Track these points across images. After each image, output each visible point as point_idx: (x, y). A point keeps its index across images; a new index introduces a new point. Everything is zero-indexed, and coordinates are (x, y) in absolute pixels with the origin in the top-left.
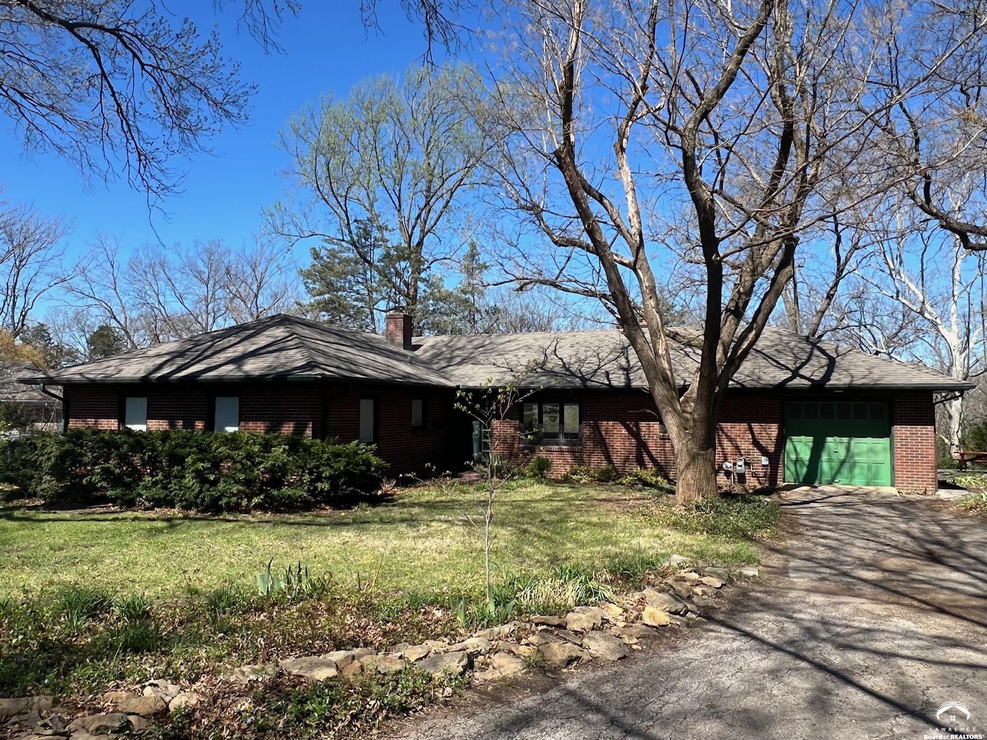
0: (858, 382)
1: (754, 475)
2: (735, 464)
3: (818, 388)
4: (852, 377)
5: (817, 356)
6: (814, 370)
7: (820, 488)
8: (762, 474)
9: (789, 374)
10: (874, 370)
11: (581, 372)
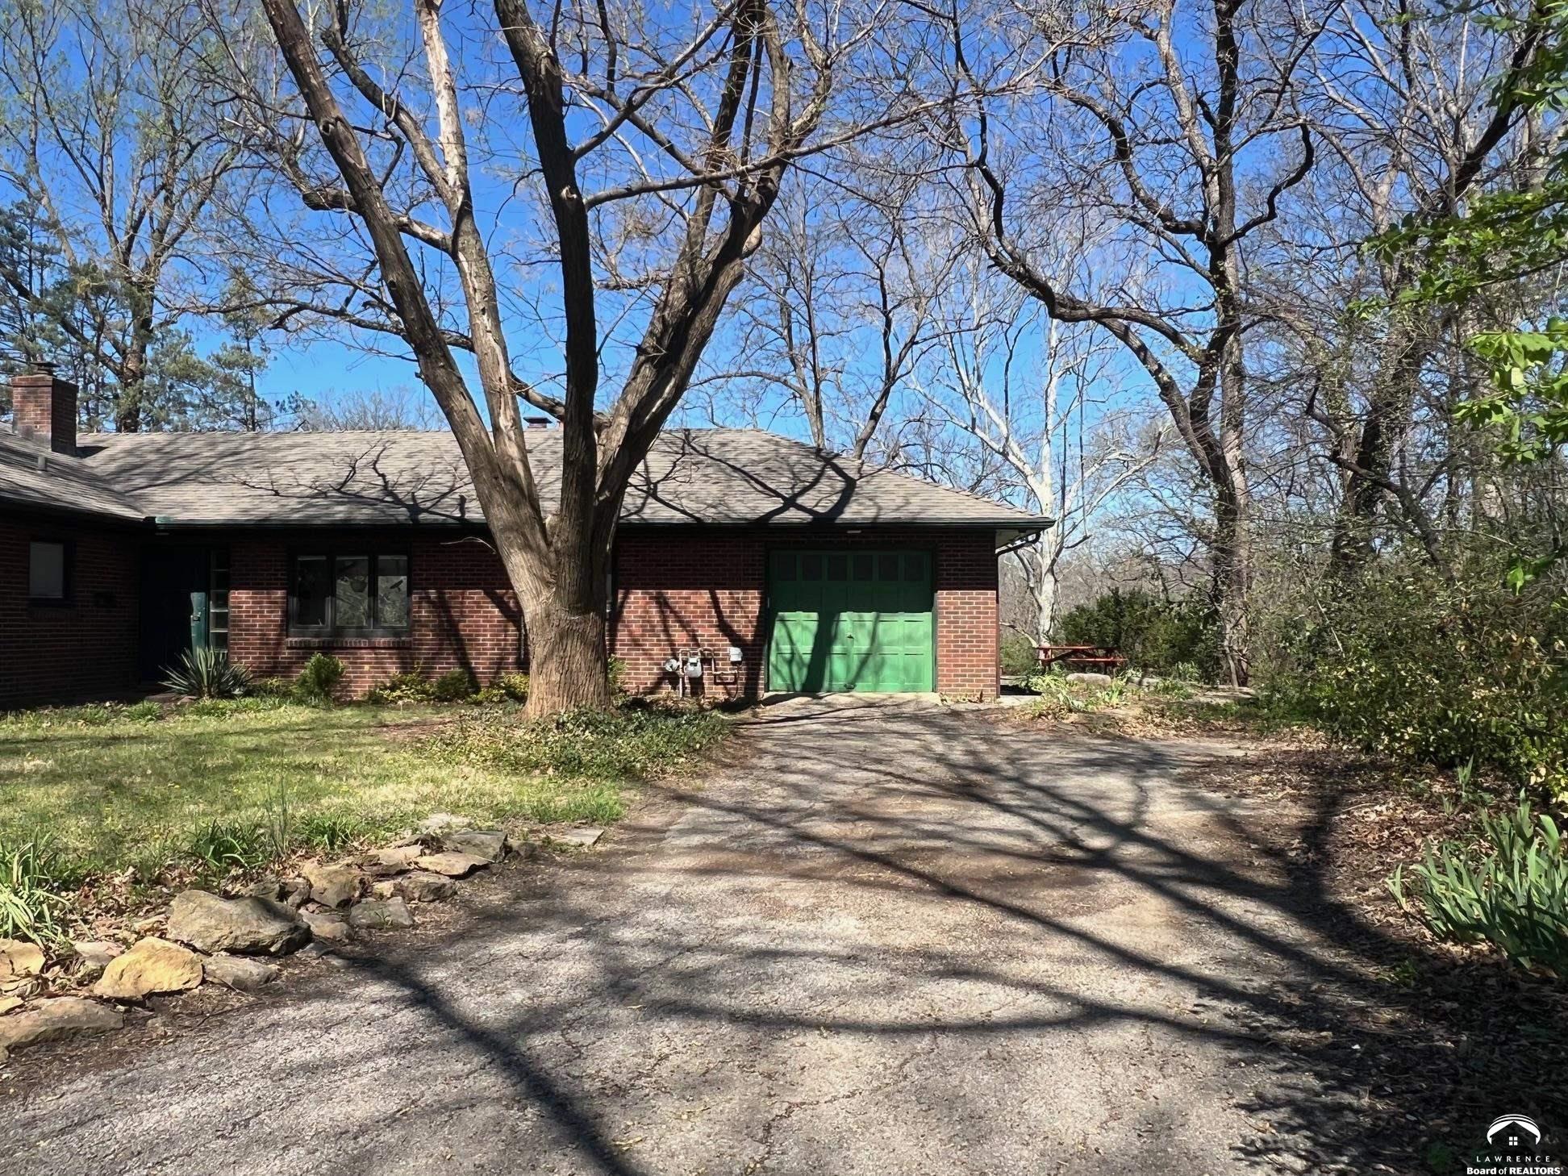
0: (888, 515)
1: (718, 680)
2: (685, 663)
3: (825, 525)
4: (880, 508)
5: (830, 478)
6: (820, 499)
7: (829, 699)
8: (730, 678)
9: (778, 503)
10: (913, 500)
11: (414, 498)
